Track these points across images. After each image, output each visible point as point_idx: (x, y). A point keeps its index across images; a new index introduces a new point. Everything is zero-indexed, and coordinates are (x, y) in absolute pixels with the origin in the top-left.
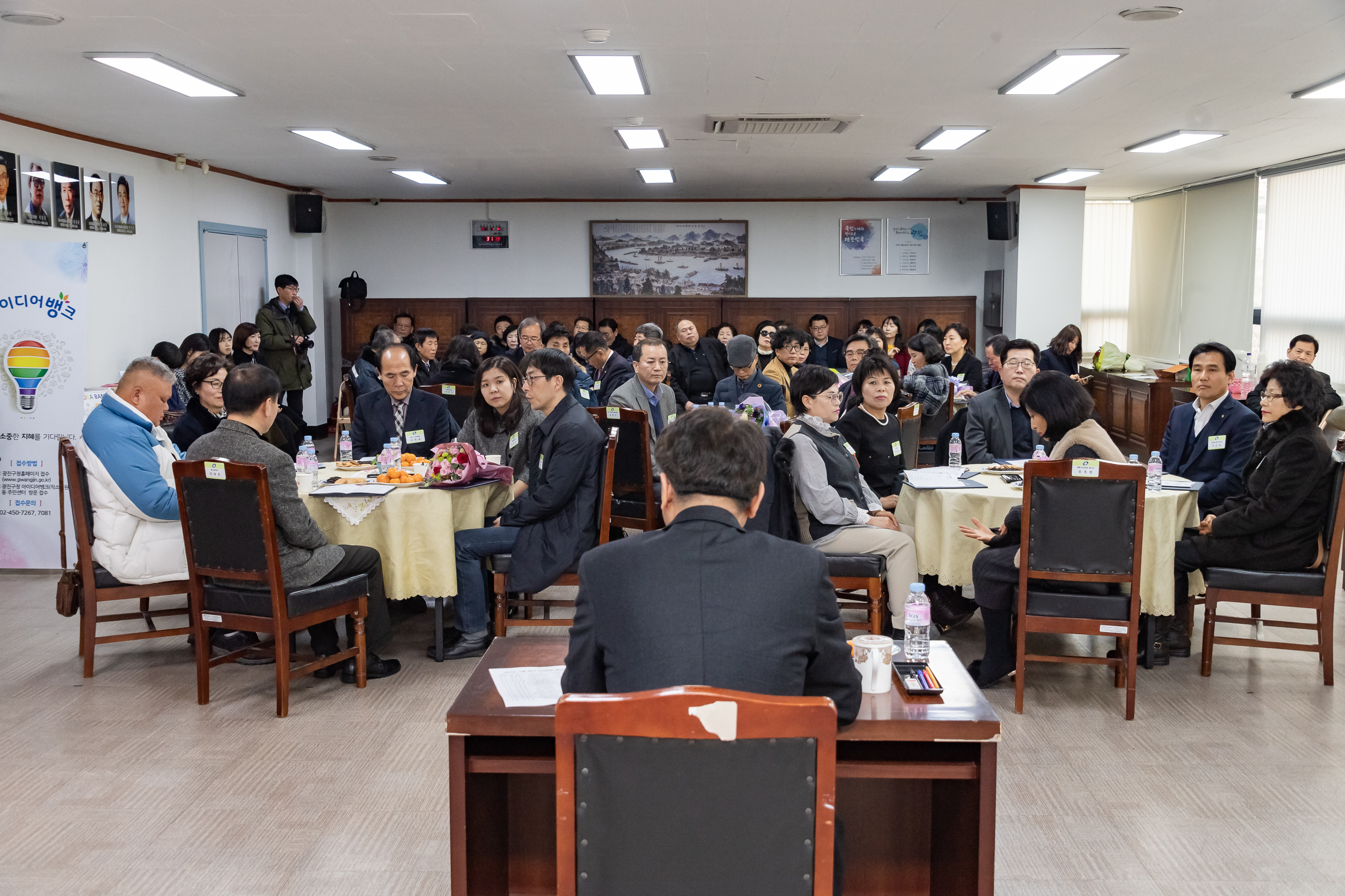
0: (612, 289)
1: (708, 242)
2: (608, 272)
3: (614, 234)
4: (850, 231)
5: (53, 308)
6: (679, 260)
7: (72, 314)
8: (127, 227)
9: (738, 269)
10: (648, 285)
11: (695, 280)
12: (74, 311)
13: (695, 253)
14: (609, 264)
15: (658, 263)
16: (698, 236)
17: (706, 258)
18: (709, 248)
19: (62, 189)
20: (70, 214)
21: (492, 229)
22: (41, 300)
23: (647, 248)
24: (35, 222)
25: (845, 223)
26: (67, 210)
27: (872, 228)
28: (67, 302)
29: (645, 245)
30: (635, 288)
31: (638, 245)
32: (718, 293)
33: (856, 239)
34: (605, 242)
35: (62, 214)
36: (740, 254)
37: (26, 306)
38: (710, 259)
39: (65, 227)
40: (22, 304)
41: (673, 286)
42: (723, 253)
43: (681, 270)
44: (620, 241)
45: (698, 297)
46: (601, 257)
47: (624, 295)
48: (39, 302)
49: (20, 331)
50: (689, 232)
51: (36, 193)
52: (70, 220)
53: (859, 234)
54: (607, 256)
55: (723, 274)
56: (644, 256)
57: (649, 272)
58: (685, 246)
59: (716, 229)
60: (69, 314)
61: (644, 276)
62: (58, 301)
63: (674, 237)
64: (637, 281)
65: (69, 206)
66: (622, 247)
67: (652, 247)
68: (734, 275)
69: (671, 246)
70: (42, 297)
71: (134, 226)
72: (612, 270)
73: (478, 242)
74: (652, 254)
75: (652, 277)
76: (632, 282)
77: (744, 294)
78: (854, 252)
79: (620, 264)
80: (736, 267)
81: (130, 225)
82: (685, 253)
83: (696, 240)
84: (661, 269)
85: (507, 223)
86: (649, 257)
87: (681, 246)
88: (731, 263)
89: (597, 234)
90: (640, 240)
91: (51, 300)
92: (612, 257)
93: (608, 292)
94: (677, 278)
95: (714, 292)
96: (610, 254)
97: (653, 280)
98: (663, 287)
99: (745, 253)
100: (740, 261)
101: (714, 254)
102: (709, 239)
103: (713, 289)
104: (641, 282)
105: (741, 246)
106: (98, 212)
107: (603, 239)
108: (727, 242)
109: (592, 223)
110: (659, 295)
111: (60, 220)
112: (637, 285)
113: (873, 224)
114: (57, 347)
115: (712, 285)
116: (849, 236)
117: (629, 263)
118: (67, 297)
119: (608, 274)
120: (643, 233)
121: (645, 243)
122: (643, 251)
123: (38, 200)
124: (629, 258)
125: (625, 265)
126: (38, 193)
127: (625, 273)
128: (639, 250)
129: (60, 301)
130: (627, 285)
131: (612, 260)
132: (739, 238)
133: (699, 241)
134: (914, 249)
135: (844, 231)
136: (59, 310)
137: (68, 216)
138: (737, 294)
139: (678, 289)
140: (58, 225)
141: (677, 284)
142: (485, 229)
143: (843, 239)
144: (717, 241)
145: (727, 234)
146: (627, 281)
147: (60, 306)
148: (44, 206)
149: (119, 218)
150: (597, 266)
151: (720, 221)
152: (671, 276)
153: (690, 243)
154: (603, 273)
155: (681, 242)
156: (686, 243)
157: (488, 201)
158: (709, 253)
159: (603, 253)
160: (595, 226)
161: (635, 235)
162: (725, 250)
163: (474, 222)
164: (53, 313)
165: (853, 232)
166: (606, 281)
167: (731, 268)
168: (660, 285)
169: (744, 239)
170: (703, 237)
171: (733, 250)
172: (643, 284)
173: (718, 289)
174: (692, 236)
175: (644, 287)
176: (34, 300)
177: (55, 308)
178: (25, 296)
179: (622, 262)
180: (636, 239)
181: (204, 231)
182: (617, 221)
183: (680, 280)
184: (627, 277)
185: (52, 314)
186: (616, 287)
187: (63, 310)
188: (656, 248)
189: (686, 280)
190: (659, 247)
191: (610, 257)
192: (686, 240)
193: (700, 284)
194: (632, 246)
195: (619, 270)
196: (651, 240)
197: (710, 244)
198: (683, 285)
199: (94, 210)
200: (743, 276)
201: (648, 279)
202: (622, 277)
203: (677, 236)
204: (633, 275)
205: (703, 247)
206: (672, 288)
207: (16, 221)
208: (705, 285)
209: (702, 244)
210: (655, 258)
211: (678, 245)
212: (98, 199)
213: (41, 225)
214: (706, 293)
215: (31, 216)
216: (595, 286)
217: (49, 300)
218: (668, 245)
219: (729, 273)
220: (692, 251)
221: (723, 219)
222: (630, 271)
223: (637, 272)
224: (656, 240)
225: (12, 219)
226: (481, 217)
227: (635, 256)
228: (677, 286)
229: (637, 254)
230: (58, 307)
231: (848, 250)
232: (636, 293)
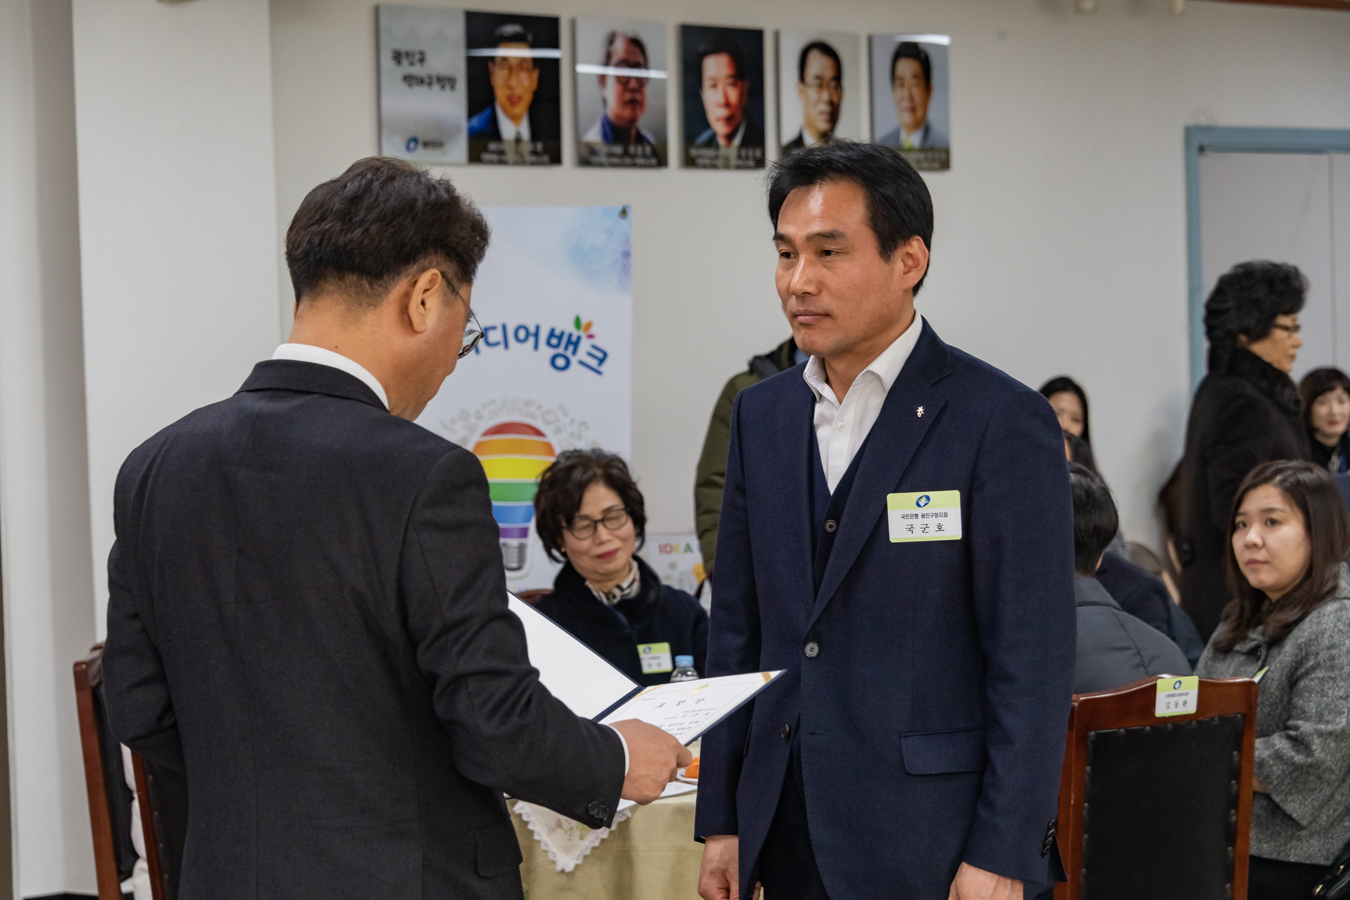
5: (561, 350)
7: (601, 361)
8: (921, 156)
12: (605, 355)
19: (707, 84)
20: (730, 137)
22: (536, 335)
24: (615, 160)
26: (720, 129)
28: (591, 336)
35: (704, 137)
37: (506, 346)
39: (713, 167)
40: (497, 344)
48: (531, 340)
49: (493, 401)
51: (620, 96)
52: (732, 150)
60: (593, 363)
62: (570, 335)
65: (729, 120)
70: (538, 328)
71: (947, 151)
81: (932, 149)
91: (557, 332)
106: (823, 126)
111: (694, 152)
114: (572, 435)
118: (589, 325)
123: (627, 113)
126: (628, 96)
129: (576, 334)
136: (574, 352)
137: (721, 141)
140: (689, 162)
147: (576, 344)
148: (644, 124)
149: (896, 134)
164: (560, 362)
176: (522, 334)
177: (566, 348)
178: (504, 327)
181: (1201, 149)
185: (556, 364)
187: (582, 354)
199: (809, 123)
207: (556, 159)
212: (825, 96)
213: (634, 165)
215: (603, 149)
217: (552, 334)
225: (546, 158)
230: (571, 348)
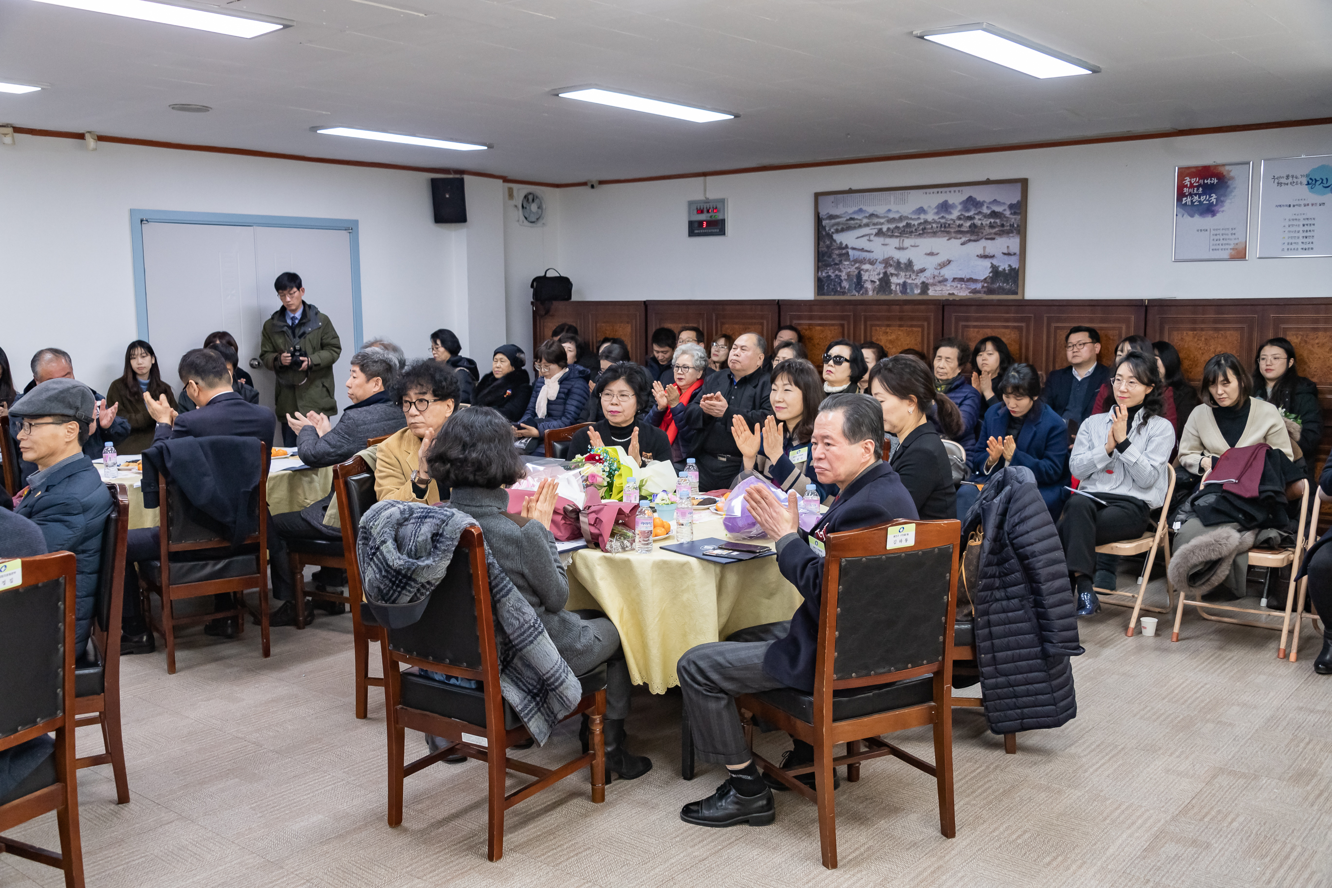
0: (841, 287)
1: (967, 214)
2: (836, 264)
3: (844, 209)
4: (1192, 186)
6: (928, 243)
9: (1009, 254)
10: (885, 283)
11: (948, 273)
13: (948, 232)
14: (837, 252)
15: (900, 249)
16: (953, 206)
17: (964, 239)
18: (968, 224)
21: (708, 211)
23: (885, 229)
25: (1183, 173)
27: (1233, 178)
29: (882, 224)
30: (868, 285)
31: (874, 224)
32: (979, 292)
33: (1203, 198)
34: (833, 221)
36: (1012, 232)
38: (970, 241)
41: (918, 281)
42: (988, 230)
43: (930, 258)
44: (852, 219)
45: (951, 298)
46: (828, 243)
47: (857, 296)
50: (941, 201)
53: (1208, 189)
54: (835, 241)
55: (987, 263)
56: (881, 240)
57: (887, 262)
58: (935, 222)
59: (981, 194)
61: (880, 268)
63: (921, 210)
64: (872, 275)
66: (854, 228)
67: (892, 226)
68: (1004, 265)
69: (916, 223)
72: (841, 261)
73: (695, 229)
74: (891, 236)
75: (891, 270)
76: (865, 277)
77: (1016, 293)
78: (1199, 221)
79: (851, 252)
80: (1006, 251)
82: (934, 234)
83: (950, 213)
84: (903, 256)
85: (723, 201)
86: (888, 240)
87: (930, 223)
88: (1000, 245)
89: (823, 213)
90: (877, 216)
92: (841, 243)
93: (836, 292)
94: (922, 270)
95: (974, 291)
96: (839, 238)
97: (892, 274)
98: (905, 284)
99: (1021, 230)
100: (1012, 243)
101: (975, 233)
102: (968, 210)
103: (973, 286)
104: (877, 277)
105: (1014, 219)
107: (831, 217)
108: (994, 214)
109: (817, 195)
110: (900, 296)
112: (873, 282)
113: (1234, 172)
115: (971, 280)
116: (1191, 195)
117: (862, 250)
119: (836, 265)
120: (879, 206)
121: (882, 221)
122: (880, 233)
124: (863, 243)
125: (857, 253)
127: (857, 265)
128: (875, 231)
130: (859, 283)
131: (841, 247)
132: (1011, 206)
133: (955, 214)
134: (1310, 212)
135: (1181, 187)
138: (1007, 294)
139: (925, 287)
141: (923, 279)
142: (700, 211)
143: (1179, 199)
144: (980, 213)
145: (995, 202)
146: (859, 276)
150: (823, 255)
151: (988, 182)
152: (916, 268)
153: (943, 217)
154: (830, 265)
155: (930, 217)
156: (936, 218)
157: (705, 174)
158: (967, 232)
159: (830, 237)
160: (821, 199)
161: (870, 210)
162: (991, 226)
163: (691, 203)
165: (1198, 187)
166: (833, 276)
167: (998, 254)
168: (901, 281)
169: (1020, 208)
170: (960, 207)
171: (1003, 225)
172: (880, 280)
173: (979, 286)
174: (945, 207)
175: (880, 285)
179: (853, 249)
180: (872, 215)
182: (851, 191)
183: (927, 274)
184: (860, 270)
186: (845, 284)
188: (897, 227)
189: (936, 272)
190: (901, 225)
191: (838, 242)
192: (937, 213)
193: (954, 279)
194: (867, 225)
195: (848, 259)
196: (891, 216)
197: (970, 218)
198: (931, 281)
200: (1015, 265)
201: (885, 273)
202: (853, 270)
203: (925, 208)
204: (867, 266)
205: (961, 222)
206: (916, 285)
208: (961, 280)
209: (959, 218)
210: (894, 242)
211: (926, 222)
214: (962, 293)
216: (821, 284)
218: (913, 222)
219: (995, 262)
220: (944, 229)
221: (992, 178)
222: (862, 261)
223: (872, 263)
224: (897, 216)
226: (699, 197)
227: (869, 240)
228: (923, 283)
229: (872, 237)
231: (1187, 218)
232: (870, 293)
